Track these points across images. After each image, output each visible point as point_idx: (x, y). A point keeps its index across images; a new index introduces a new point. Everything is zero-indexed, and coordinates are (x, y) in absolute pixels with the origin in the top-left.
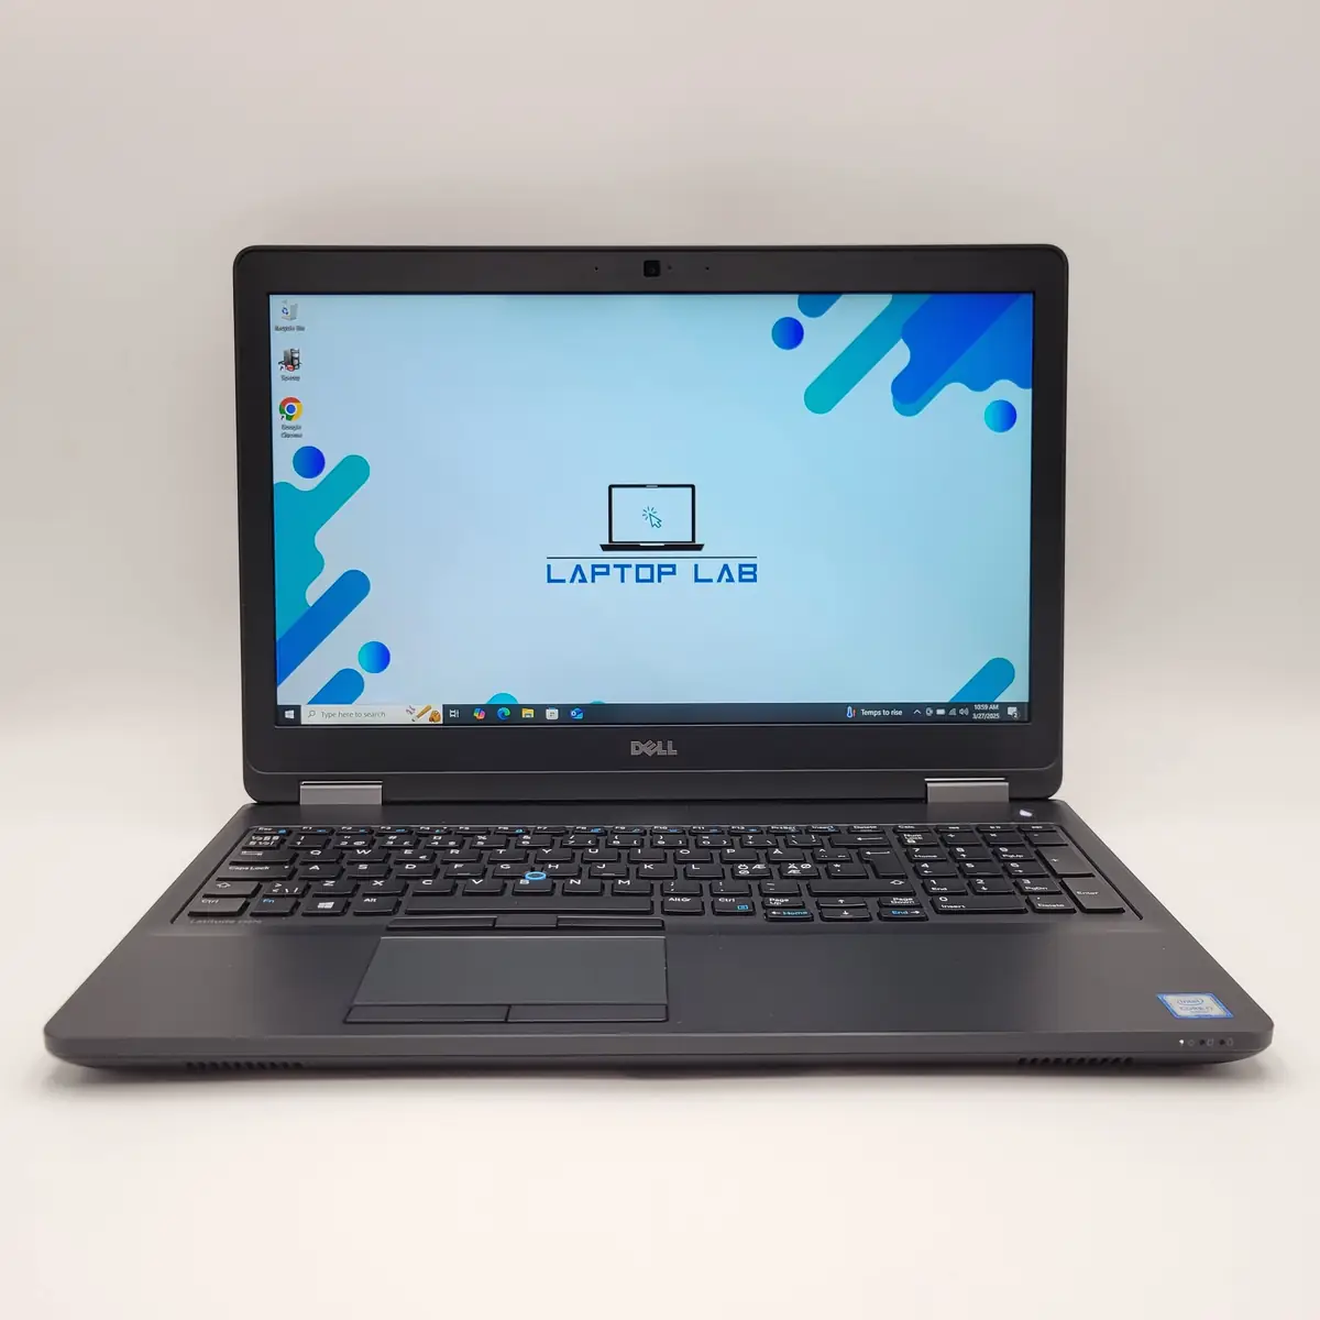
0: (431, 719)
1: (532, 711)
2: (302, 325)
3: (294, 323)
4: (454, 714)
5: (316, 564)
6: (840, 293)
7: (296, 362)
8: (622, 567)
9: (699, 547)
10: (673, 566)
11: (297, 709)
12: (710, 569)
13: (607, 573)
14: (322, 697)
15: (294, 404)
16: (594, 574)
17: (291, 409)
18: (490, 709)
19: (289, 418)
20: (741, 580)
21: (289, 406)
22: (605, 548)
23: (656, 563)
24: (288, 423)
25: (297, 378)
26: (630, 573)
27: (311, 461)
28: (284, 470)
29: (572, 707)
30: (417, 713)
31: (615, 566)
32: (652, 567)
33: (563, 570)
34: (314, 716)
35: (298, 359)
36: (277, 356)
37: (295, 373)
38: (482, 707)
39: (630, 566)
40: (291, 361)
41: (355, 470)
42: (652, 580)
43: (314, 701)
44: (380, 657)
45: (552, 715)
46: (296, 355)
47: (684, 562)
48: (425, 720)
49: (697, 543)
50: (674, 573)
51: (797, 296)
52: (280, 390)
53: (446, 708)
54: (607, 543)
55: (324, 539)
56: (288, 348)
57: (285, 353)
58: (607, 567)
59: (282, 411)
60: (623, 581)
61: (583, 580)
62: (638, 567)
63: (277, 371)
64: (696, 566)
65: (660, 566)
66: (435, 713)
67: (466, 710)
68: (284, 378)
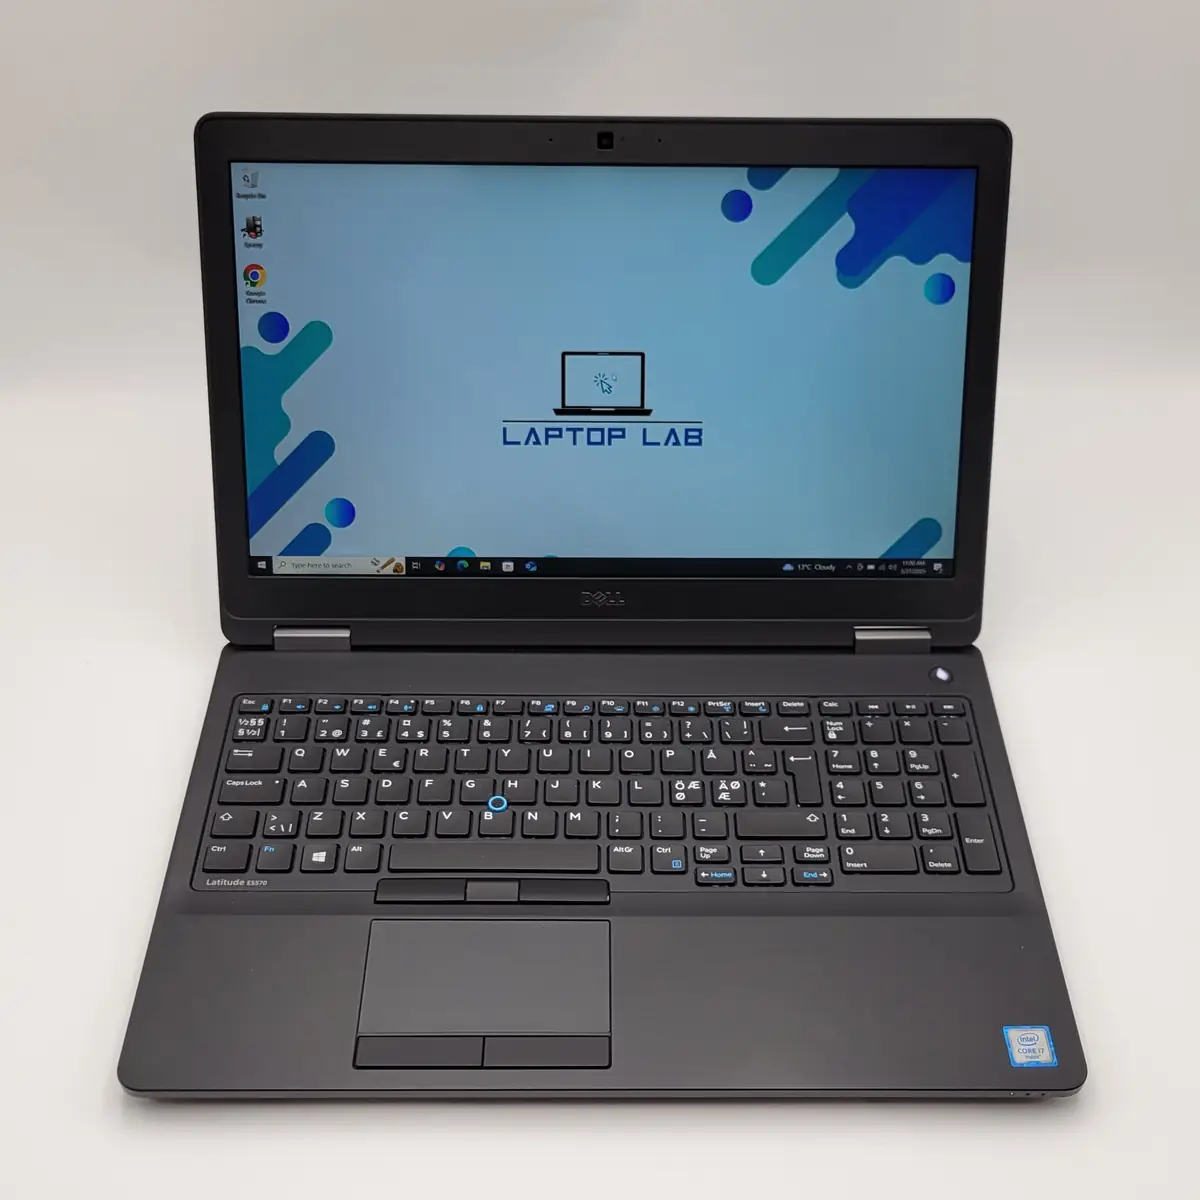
0: (395, 571)
1: (488, 564)
2: (263, 193)
3: (254, 191)
4: (415, 566)
5: (284, 425)
6: (789, 167)
7: (258, 229)
8: (575, 430)
9: (648, 412)
10: (623, 430)
11: (269, 560)
12: (657, 433)
13: (560, 436)
14: (293, 549)
15: (258, 271)
16: (547, 437)
17: (255, 275)
18: (450, 562)
19: (253, 284)
20: (687, 443)
21: (253, 273)
22: (558, 412)
23: (606, 426)
24: (252, 289)
25: (260, 245)
26: (582, 436)
27: (274, 327)
28: (250, 335)
29: (527, 560)
30: (381, 565)
31: (568, 429)
32: (602, 430)
33: (518, 432)
34: (285, 566)
35: (260, 226)
36: (240, 224)
37: (258, 240)
38: (442, 559)
39: (581, 429)
40: (253, 228)
41: (318, 336)
42: (602, 443)
43: (282, 554)
44: (346, 513)
45: (508, 567)
46: (258, 223)
47: (633, 427)
48: (389, 570)
49: (647, 407)
50: (623, 436)
51: (746, 169)
52: (243, 257)
53: (409, 560)
54: (559, 407)
55: (290, 401)
56: (250, 216)
57: (248, 220)
58: (560, 430)
59: (246, 278)
60: (575, 443)
61: (537, 442)
62: (589, 430)
63: (240, 239)
64: (645, 430)
65: (610, 430)
66: (398, 565)
67: (427, 563)
68: (248, 245)
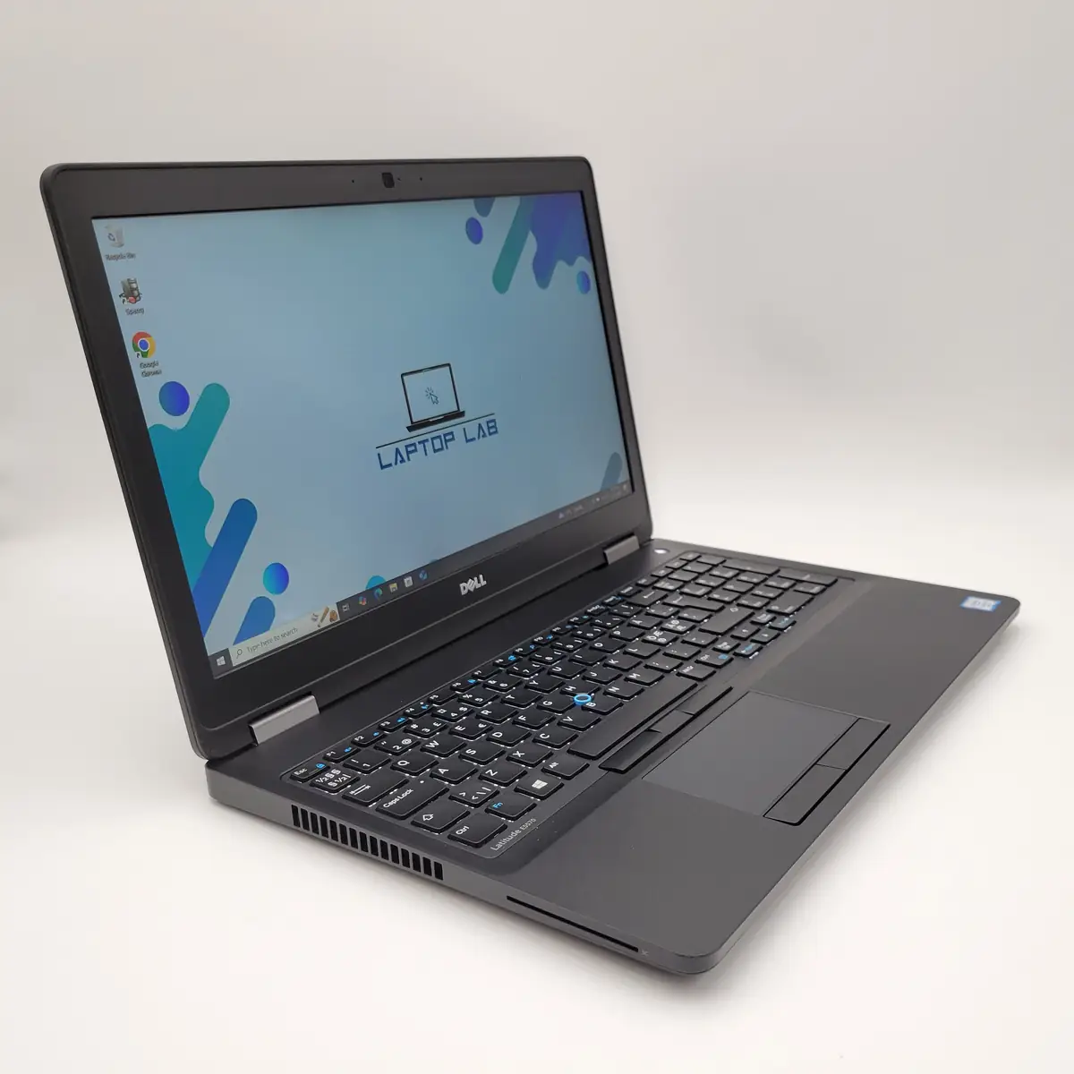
0: (331, 620)
1: (395, 585)
2: (132, 252)
3: (123, 251)
4: (346, 608)
5: (205, 502)
7: (136, 292)
8: (422, 442)
9: (463, 414)
10: (452, 433)
11: (226, 653)
12: (472, 431)
13: (416, 450)
14: (242, 636)
15: (147, 340)
16: (408, 453)
17: (144, 345)
18: (368, 593)
19: (144, 355)
20: (490, 434)
21: (141, 341)
22: (410, 429)
23: (442, 433)
24: (145, 361)
25: (141, 311)
26: (429, 445)
27: (175, 397)
28: (154, 414)
29: (419, 570)
30: (320, 618)
31: (419, 443)
32: (439, 437)
33: (388, 457)
34: (244, 653)
35: (136, 289)
36: (116, 290)
37: (138, 306)
39: (427, 440)
40: (131, 293)
41: (217, 399)
42: (442, 449)
43: (239, 639)
44: (280, 576)
45: (408, 582)
46: (134, 286)
47: (456, 427)
48: (327, 622)
49: (461, 410)
50: (453, 439)
52: (129, 327)
53: (339, 605)
54: (410, 425)
55: (209, 475)
56: (125, 278)
57: (123, 283)
58: (414, 444)
59: (136, 349)
60: (426, 454)
61: (403, 461)
62: (433, 439)
63: (121, 306)
64: (464, 429)
65: (445, 435)
66: (333, 613)
67: (352, 600)
68: (130, 312)
